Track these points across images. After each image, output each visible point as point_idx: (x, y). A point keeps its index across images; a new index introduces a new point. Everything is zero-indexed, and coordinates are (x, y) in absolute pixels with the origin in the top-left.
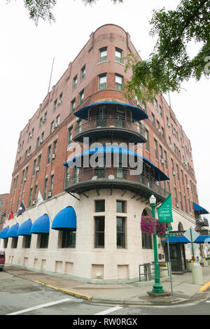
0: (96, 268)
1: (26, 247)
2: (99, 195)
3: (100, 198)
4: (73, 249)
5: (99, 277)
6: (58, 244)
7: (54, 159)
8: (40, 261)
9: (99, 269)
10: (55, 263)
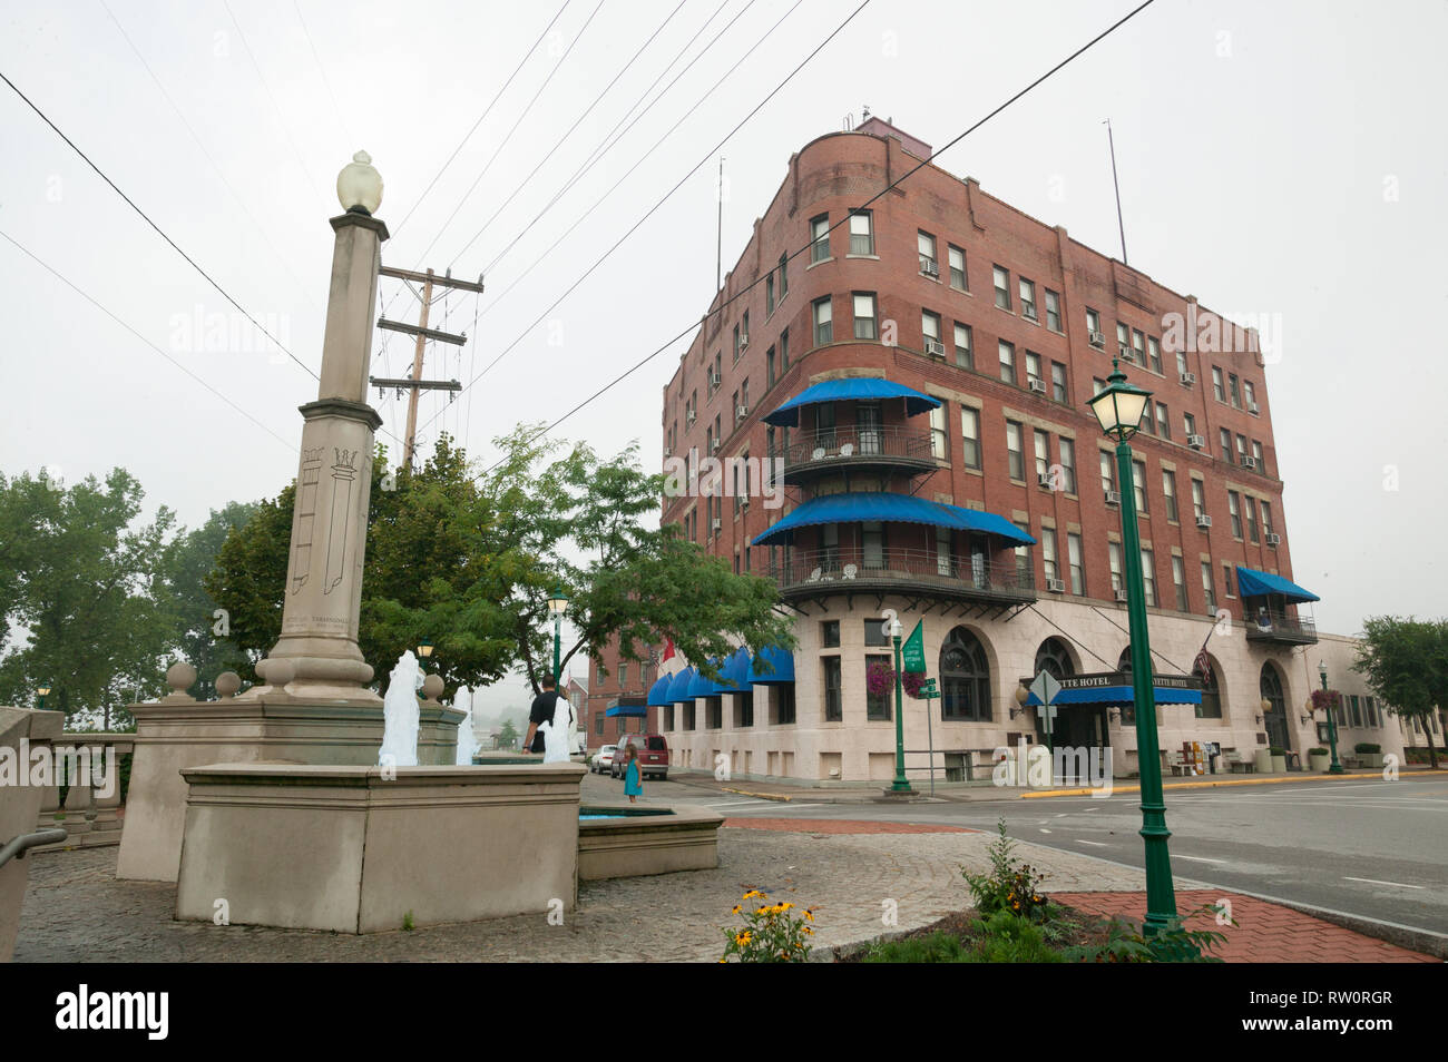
0: (830, 761)
1: (715, 727)
2: (826, 611)
3: (830, 617)
4: (791, 726)
5: (836, 777)
6: (770, 716)
7: (747, 505)
8: (742, 755)
9: (835, 761)
10: (766, 755)
